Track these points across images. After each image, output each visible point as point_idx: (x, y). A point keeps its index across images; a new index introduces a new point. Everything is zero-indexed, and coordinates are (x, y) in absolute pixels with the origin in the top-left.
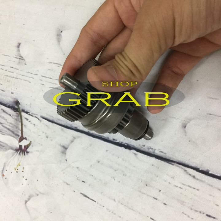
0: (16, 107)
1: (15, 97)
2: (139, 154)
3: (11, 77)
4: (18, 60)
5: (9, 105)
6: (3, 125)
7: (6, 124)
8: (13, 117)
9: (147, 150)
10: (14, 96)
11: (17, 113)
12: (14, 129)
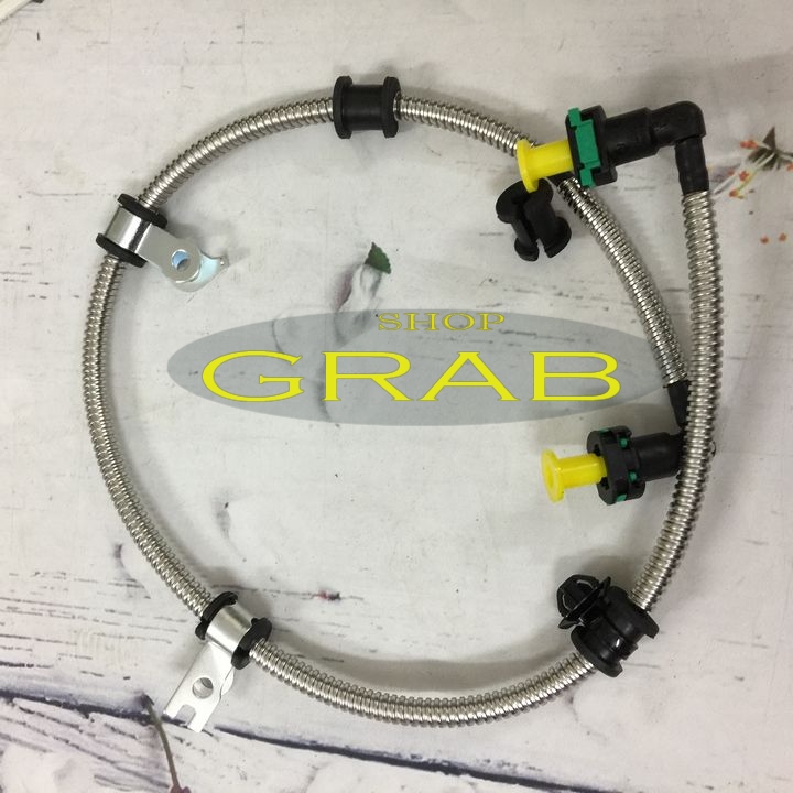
0: (146, 712)
1: (136, 688)
2: (481, 782)
3: (115, 637)
4: (124, 590)
5: (125, 712)
6: (120, 765)
7: (127, 763)
8: (143, 740)
9: (496, 770)
10: (133, 685)
11: (150, 728)
12: (152, 772)
